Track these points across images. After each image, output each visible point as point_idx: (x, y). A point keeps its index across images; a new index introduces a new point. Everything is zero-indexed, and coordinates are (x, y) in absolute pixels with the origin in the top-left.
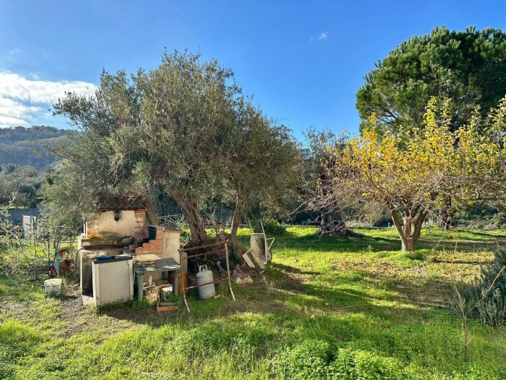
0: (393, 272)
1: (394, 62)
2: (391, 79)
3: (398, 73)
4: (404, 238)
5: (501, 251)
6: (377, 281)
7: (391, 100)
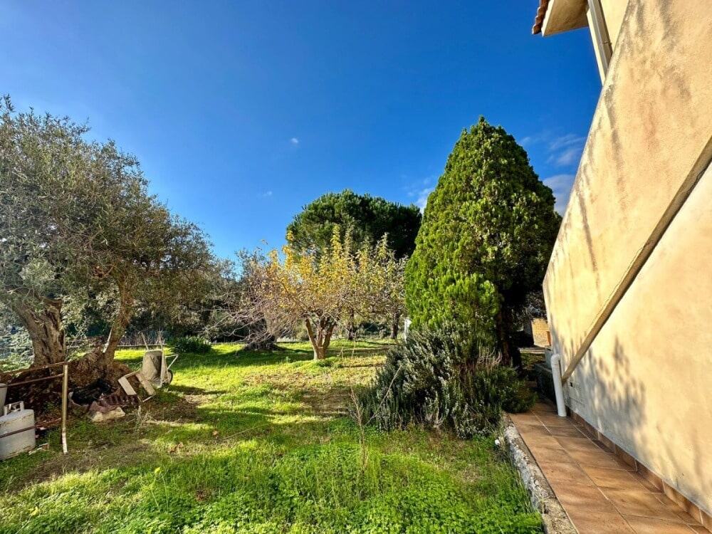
0: (303, 380)
1: (316, 208)
2: (313, 220)
3: (319, 216)
4: (316, 348)
5: (392, 352)
6: (285, 392)
7: (313, 237)
